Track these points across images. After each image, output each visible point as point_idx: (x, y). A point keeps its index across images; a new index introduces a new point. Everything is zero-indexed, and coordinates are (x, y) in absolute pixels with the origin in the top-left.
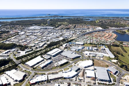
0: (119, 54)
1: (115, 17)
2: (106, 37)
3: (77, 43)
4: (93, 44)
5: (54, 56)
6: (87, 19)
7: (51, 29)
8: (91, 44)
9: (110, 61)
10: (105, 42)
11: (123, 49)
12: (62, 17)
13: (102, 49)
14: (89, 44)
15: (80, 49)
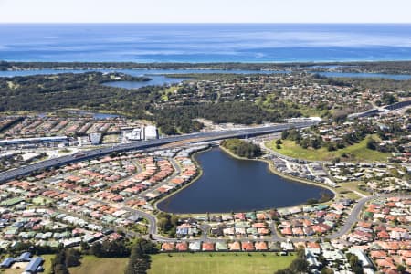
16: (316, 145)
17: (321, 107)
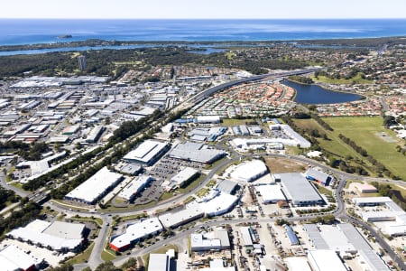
0: (319, 136)
1: (271, 42)
2: (270, 97)
3: (200, 119)
4: (245, 118)
5: (151, 163)
6: (198, 50)
7: (98, 83)
8: (239, 118)
9: (305, 155)
10: (273, 110)
11: (322, 123)
12: (118, 43)
13: (274, 128)
14: (234, 118)
15: (217, 134)
16: (338, 77)
17: (318, 62)
